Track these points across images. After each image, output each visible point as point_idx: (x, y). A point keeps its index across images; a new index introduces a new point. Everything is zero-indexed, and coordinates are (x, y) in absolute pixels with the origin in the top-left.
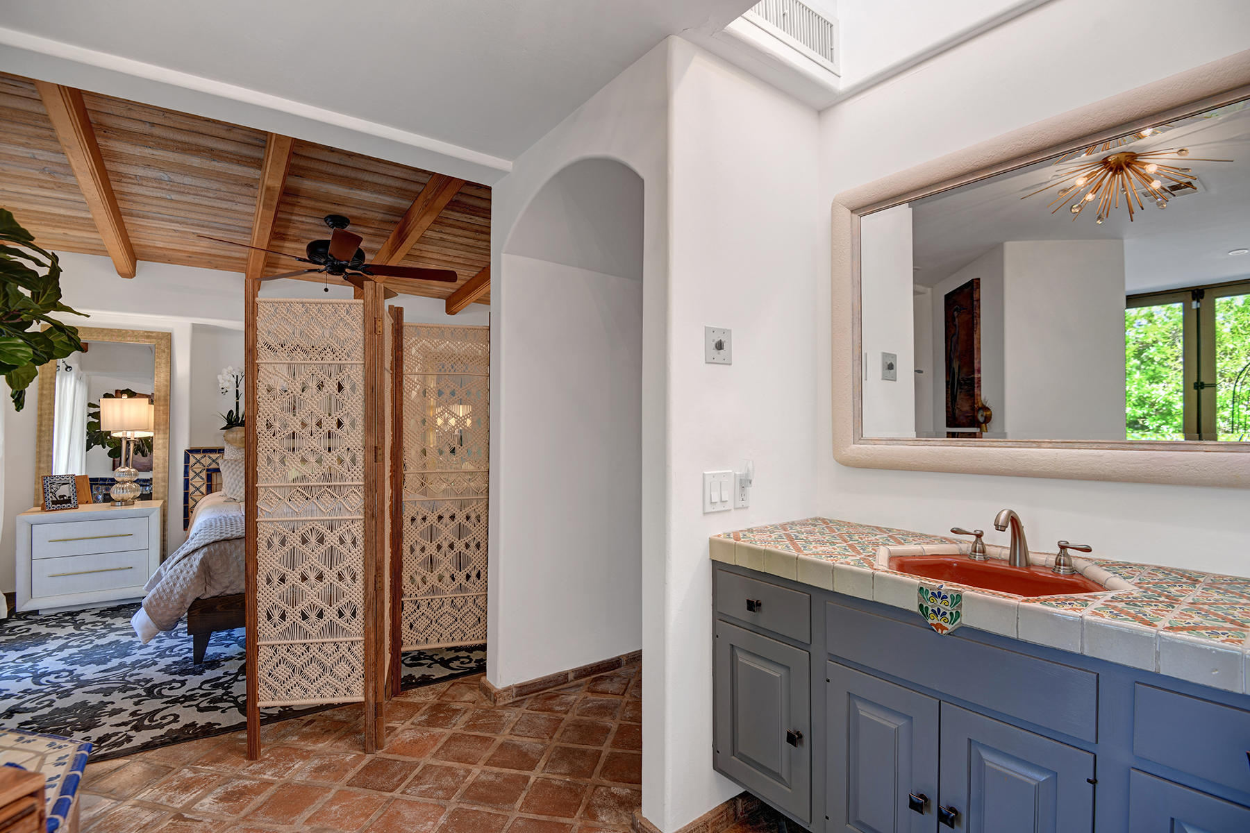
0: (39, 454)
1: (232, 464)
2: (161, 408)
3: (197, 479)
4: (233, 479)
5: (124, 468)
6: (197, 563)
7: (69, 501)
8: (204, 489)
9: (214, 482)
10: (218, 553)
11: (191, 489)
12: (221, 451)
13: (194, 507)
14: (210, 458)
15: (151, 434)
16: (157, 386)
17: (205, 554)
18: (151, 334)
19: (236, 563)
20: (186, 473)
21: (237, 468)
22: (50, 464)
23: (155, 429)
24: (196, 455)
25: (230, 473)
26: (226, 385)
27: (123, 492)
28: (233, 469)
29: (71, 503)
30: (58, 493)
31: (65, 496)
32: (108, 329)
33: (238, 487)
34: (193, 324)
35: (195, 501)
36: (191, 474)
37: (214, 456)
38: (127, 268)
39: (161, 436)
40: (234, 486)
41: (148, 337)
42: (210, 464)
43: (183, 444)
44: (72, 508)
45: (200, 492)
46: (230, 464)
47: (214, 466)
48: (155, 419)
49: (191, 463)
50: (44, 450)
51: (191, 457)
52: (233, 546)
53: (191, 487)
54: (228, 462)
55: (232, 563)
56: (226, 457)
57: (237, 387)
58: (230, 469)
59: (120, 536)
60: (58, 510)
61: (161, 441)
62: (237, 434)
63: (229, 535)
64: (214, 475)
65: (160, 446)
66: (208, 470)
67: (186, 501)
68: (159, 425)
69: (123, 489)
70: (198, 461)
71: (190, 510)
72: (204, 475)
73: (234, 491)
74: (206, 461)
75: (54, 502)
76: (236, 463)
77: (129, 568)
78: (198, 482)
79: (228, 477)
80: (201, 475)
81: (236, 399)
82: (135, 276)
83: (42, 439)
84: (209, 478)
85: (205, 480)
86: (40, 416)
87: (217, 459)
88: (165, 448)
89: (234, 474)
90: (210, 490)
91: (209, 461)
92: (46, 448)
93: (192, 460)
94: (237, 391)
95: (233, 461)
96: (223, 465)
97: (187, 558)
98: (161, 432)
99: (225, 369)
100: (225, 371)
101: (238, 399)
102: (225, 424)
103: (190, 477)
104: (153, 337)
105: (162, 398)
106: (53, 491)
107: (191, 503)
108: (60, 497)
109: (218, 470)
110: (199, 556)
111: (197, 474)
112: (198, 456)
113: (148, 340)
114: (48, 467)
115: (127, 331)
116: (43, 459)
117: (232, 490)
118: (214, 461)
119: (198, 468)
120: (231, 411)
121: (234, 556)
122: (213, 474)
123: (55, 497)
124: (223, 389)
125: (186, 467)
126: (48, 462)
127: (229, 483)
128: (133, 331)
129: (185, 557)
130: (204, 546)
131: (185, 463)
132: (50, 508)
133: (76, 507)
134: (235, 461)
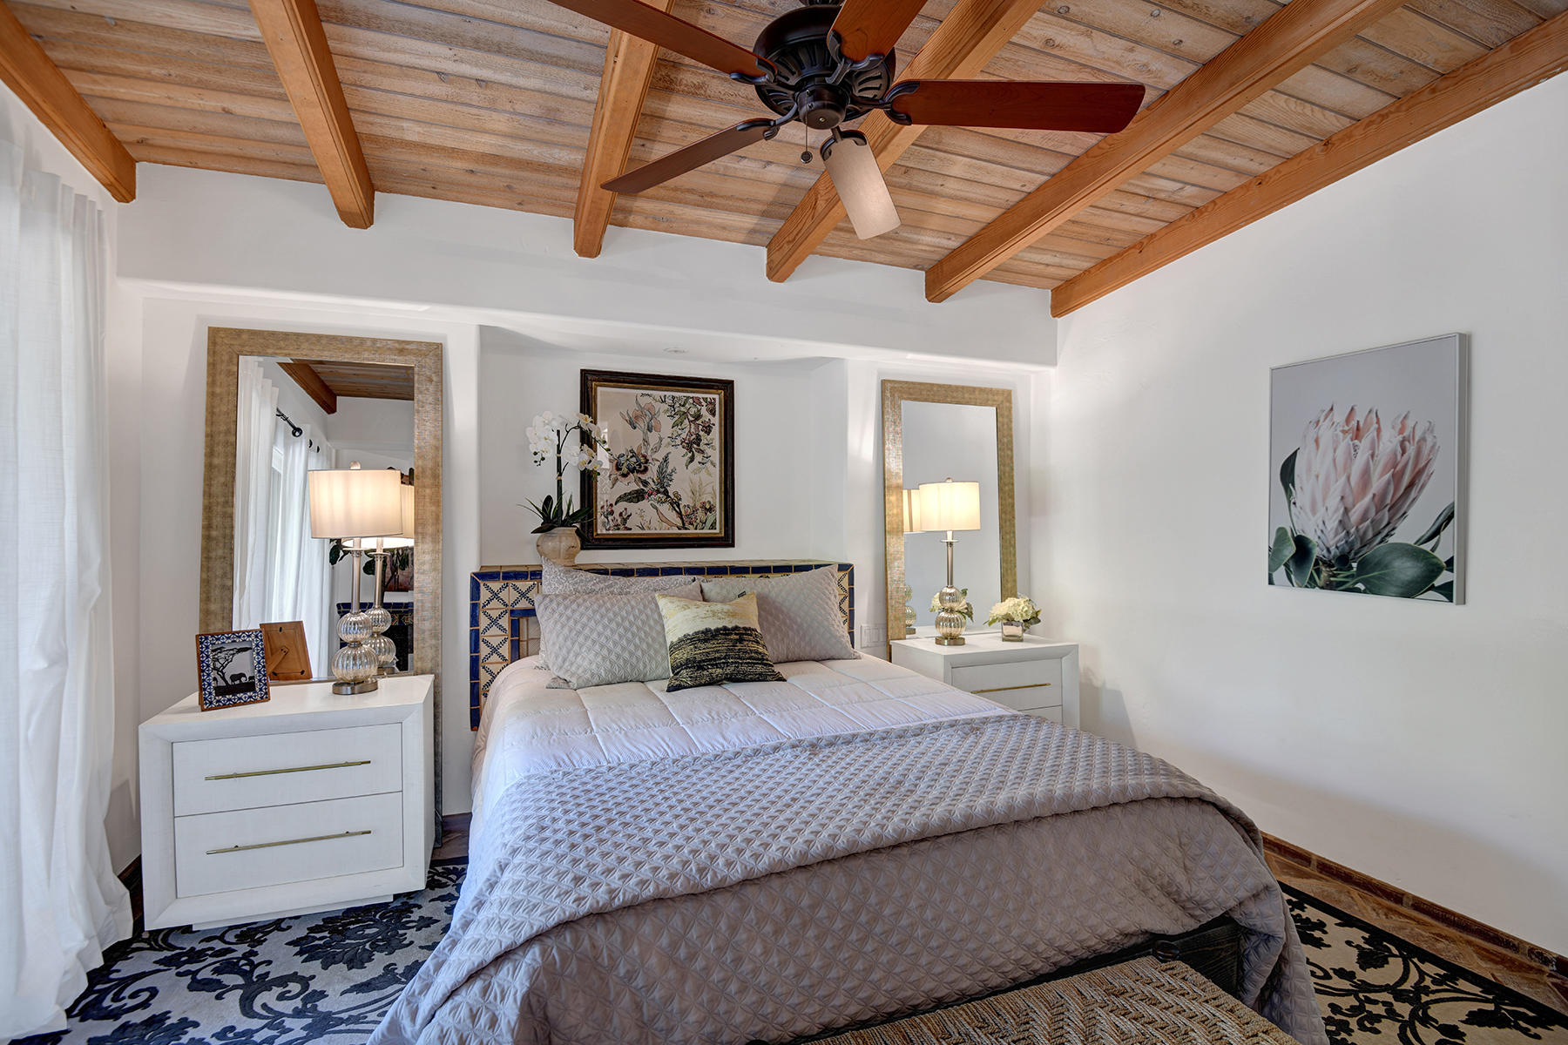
0: (206, 583)
1: (558, 604)
2: (428, 491)
3: (494, 630)
4: (561, 638)
5: (357, 614)
6: (509, 1012)
7: (250, 687)
8: (505, 650)
9: (524, 637)
10: (573, 967)
11: (484, 650)
12: (536, 575)
13: (489, 684)
14: (516, 588)
15: (410, 543)
16: (419, 448)
17: (534, 976)
18: (407, 347)
19: (627, 997)
20: (474, 620)
21: (569, 612)
22: (227, 604)
23: (416, 532)
24: (491, 584)
25: (556, 622)
26: (540, 446)
27: (355, 664)
28: (561, 615)
29: (255, 692)
30: (230, 671)
31: (244, 675)
32: (327, 336)
33: (572, 654)
34: (480, 326)
35: (491, 673)
36: (484, 621)
37: (523, 585)
38: (354, 201)
39: (428, 546)
40: (564, 651)
41: (401, 351)
42: (516, 602)
43: (468, 563)
44: (256, 701)
45: (500, 655)
46: (554, 605)
47: (524, 604)
48: (416, 514)
49: (483, 600)
50: (216, 576)
51: (482, 588)
52: (617, 937)
53: (482, 645)
54: (551, 601)
55: (618, 994)
56: (545, 588)
57: (559, 451)
58: (556, 615)
59: (347, 764)
60: (229, 706)
61: (427, 558)
62: (560, 542)
63: (601, 895)
64: (523, 622)
65: (426, 567)
66: (512, 612)
67: (474, 674)
68: (424, 525)
69: (354, 659)
70: (495, 595)
71: (481, 692)
72: (505, 622)
73: (564, 662)
74: (509, 595)
75: (220, 691)
76: (566, 602)
77: (364, 833)
78: (495, 636)
79: (551, 632)
80: (500, 622)
81: (556, 474)
82: (372, 223)
83: (213, 555)
84: (515, 628)
85: (509, 632)
86: (208, 509)
87: (529, 590)
88: (435, 570)
89: (563, 626)
90: (516, 654)
91: (514, 595)
92: (219, 572)
93: (485, 595)
94: (559, 459)
95: (560, 599)
96: (542, 607)
97: (478, 985)
98: (428, 539)
99: (537, 417)
100: (538, 420)
101: (560, 475)
102: (539, 521)
103: (482, 627)
104: (410, 352)
105: (429, 472)
106: (218, 665)
107: (484, 677)
108: (234, 678)
109: (531, 613)
110: (515, 981)
111: (494, 622)
112: (495, 585)
113: (401, 358)
114: (223, 609)
115: (362, 340)
116: (216, 593)
117: (560, 659)
118: (523, 595)
119: (495, 609)
120: (549, 499)
121: (622, 971)
122: (521, 620)
123: (223, 678)
124: (535, 454)
125: (474, 608)
126: (223, 601)
127: (554, 644)
128: (374, 341)
129: (472, 977)
130: (529, 941)
131: (472, 599)
132: (211, 703)
133: (266, 697)
134: (565, 598)
